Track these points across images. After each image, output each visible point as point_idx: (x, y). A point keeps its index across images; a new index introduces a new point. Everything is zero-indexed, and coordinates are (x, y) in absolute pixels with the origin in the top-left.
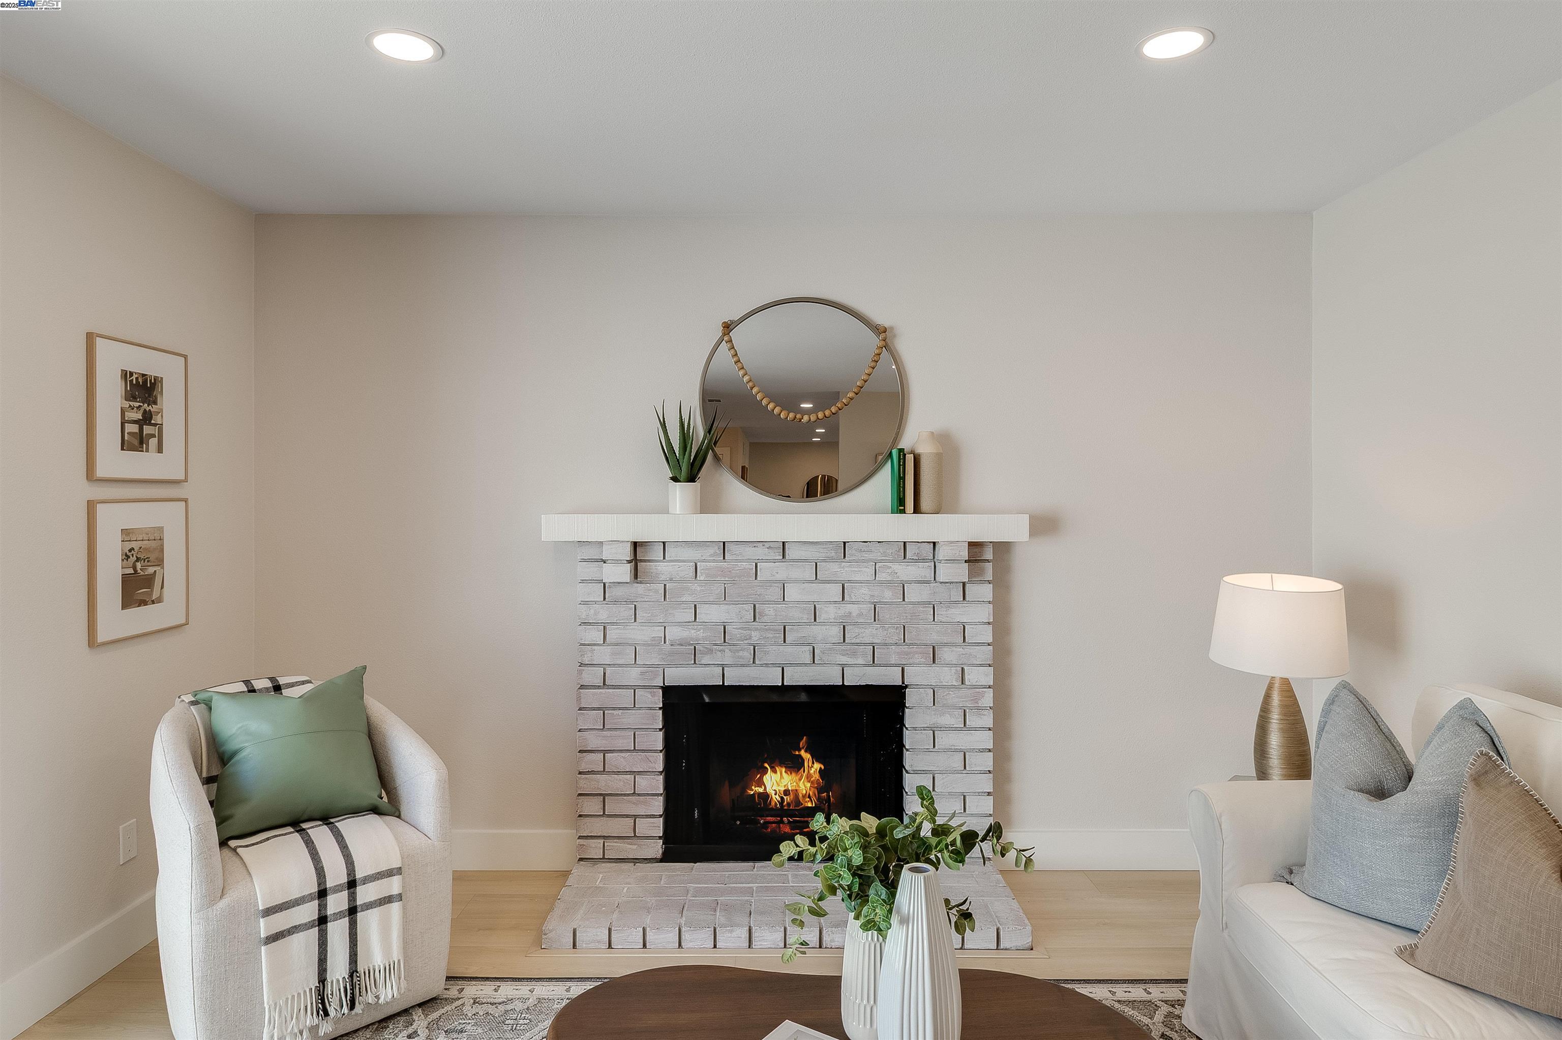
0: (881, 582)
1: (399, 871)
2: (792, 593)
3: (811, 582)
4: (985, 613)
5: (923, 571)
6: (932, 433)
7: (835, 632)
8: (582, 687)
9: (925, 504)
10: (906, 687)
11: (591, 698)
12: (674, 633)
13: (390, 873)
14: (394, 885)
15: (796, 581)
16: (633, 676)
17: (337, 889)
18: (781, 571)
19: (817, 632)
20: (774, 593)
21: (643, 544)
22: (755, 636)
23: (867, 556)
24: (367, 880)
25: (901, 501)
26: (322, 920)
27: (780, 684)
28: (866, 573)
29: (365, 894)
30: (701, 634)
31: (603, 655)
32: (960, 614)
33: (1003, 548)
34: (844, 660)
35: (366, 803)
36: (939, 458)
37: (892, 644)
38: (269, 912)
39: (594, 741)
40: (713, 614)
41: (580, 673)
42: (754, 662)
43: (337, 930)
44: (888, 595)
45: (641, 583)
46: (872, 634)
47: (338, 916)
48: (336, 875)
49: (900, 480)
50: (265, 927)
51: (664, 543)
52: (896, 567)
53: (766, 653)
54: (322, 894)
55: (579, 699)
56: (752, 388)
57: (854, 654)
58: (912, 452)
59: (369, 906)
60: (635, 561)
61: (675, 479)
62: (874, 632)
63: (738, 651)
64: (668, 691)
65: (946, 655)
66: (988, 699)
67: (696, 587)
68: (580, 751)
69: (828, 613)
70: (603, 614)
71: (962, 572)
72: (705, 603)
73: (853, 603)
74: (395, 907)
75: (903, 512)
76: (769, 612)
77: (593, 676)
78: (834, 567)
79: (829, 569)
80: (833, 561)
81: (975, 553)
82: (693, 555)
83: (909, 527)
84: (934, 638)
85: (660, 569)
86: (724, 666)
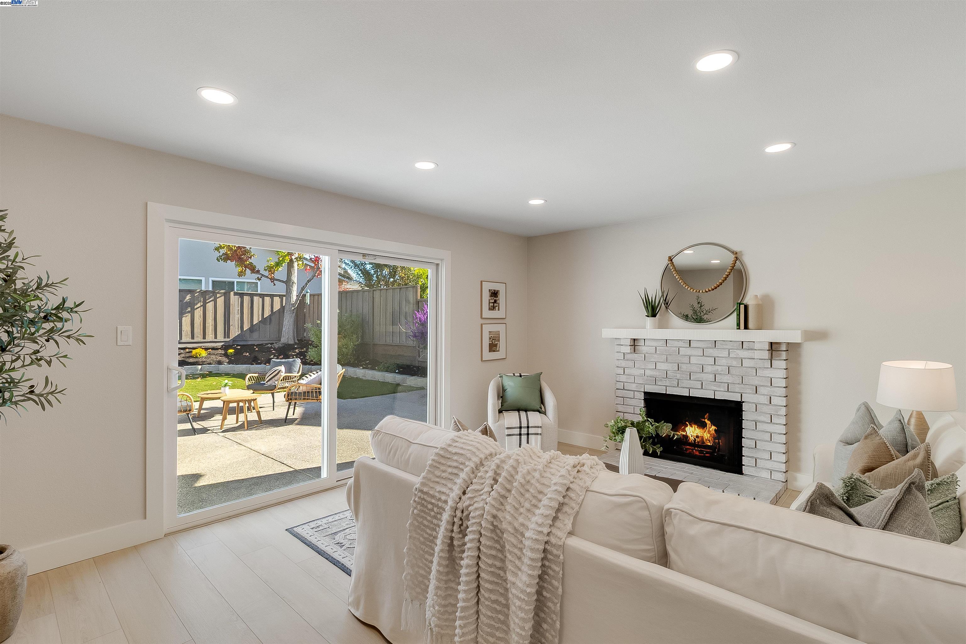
0: (732, 358)
1: (541, 427)
2: (693, 360)
3: (701, 356)
4: (783, 374)
7: (711, 377)
8: (617, 389)
9: (751, 325)
10: (743, 402)
11: (620, 393)
12: (648, 373)
13: (538, 427)
14: (539, 431)
15: (694, 356)
16: (633, 387)
17: (524, 427)
18: (689, 351)
19: (704, 376)
20: (686, 360)
21: (637, 339)
22: (678, 376)
23: (725, 347)
24: (532, 427)
25: (738, 325)
26: (520, 434)
27: (688, 395)
28: (725, 353)
29: (531, 431)
30: (658, 374)
31: (623, 378)
32: (769, 373)
33: (792, 345)
34: (715, 388)
35: (535, 408)
36: (758, 307)
37: (737, 384)
38: (508, 428)
39: (620, 408)
40: (662, 366)
41: (616, 384)
42: (678, 386)
43: (524, 438)
44: (734, 363)
45: (637, 353)
47: (524, 434)
48: (524, 424)
49: (739, 316)
50: (507, 432)
51: (644, 339)
52: (738, 351)
53: (683, 383)
54: (521, 428)
55: (616, 393)
56: (679, 281)
57: (719, 386)
59: (532, 434)
60: (634, 345)
61: (648, 316)
62: (728, 378)
63: (672, 381)
64: (646, 393)
65: (761, 390)
66: (783, 411)
67: (655, 356)
68: (617, 411)
69: (708, 369)
70: (624, 364)
71: (766, 355)
72: (660, 362)
73: (719, 365)
74: (539, 436)
75: (739, 329)
76: (684, 367)
77: (620, 386)
78: (711, 351)
79: (708, 352)
80: (710, 348)
81: (773, 347)
82: (655, 344)
83: (743, 335)
84: (756, 383)
85: (643, 349)
86: (666, 386)
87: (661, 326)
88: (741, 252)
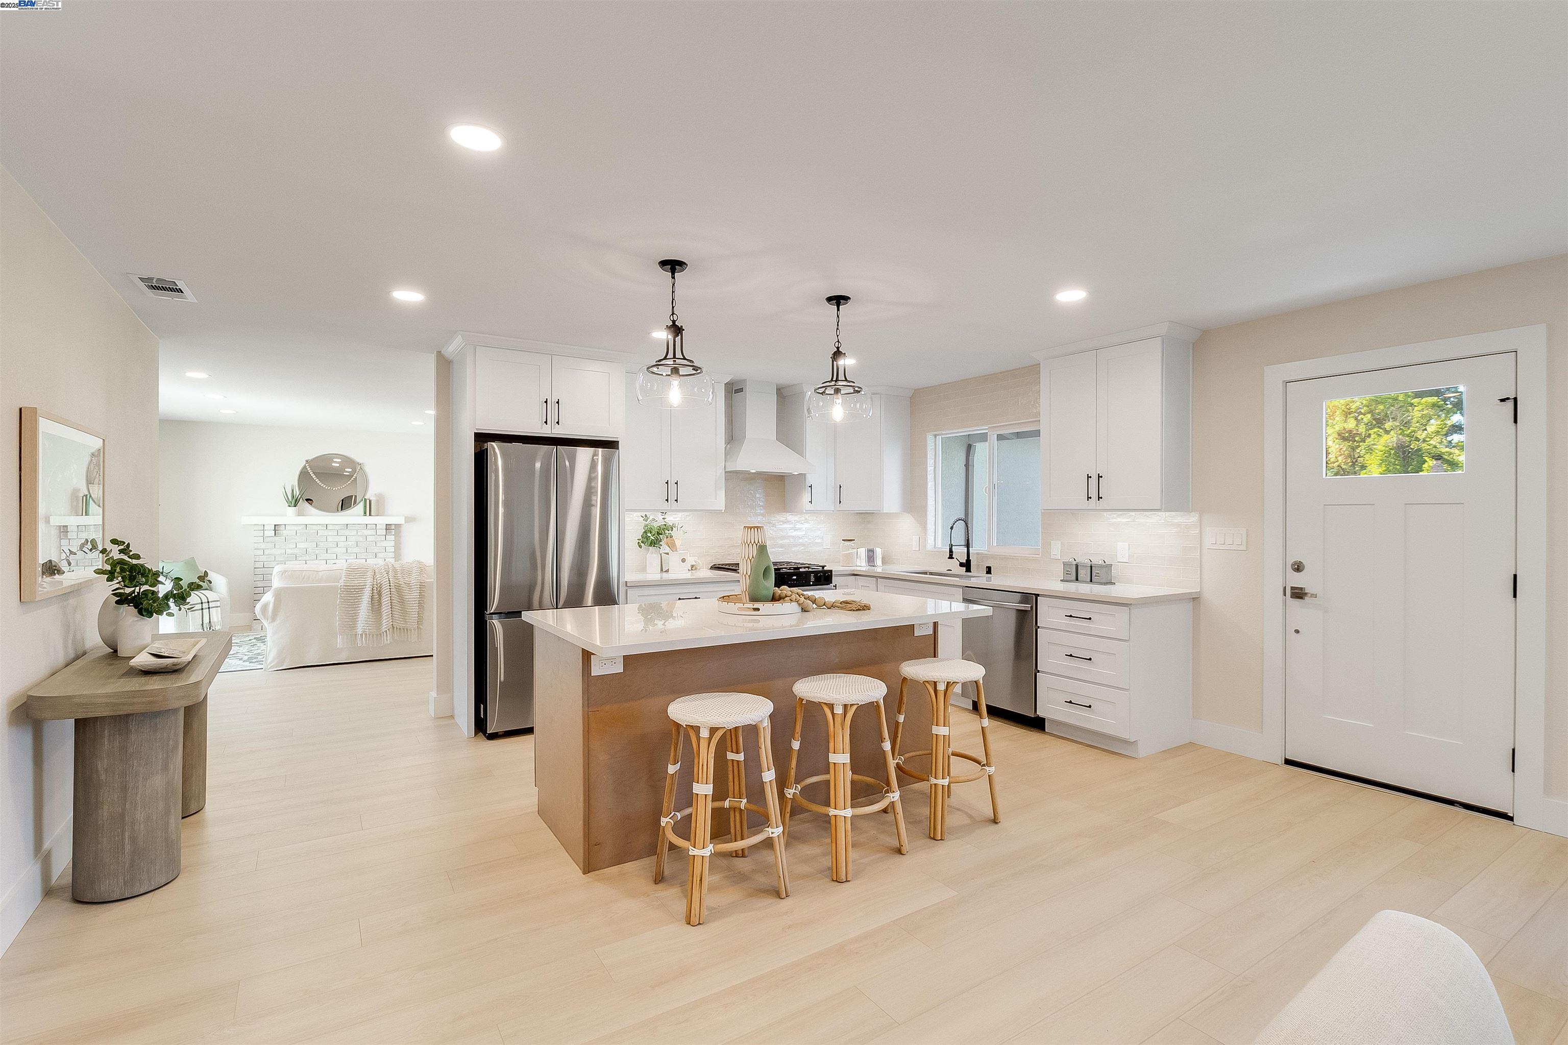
0: (359, 535)
1: (219, 601)
2: (330, 539)
4: (393, 543)
5: (373, 532)
6: (376, 494)
7: (344, 550)
8: (255, 568)
9: (372, 514)
11: (258, 571)
12: (289, 551)
13: (217, 601)
14: (218, 604)
15: (331, 536)
17: (205, 603)
18: (326, 533)
19: (337, 550)
20: (323, 539)
21: (278, 525)
22: (317, 552)
23: (354, 528)
24: (211, 602)
25: (365, 513)
26: (202, 609)
28: (354, 533)
29: (211, 605)
31: (263, 558)
32: (384, 544)
33: (398, 526)
34: (347, 558)
36: (378, 501)
37: (362, 553)
39: (260, 584)
41: (255, 564)
43: (206, 612)
44: (361, 539)
45: (277, 536)
46: (356, 550)
47: (206, 608)
49: (365, 507)
51: (285, 525)
52: (364, 531)
53: (321, 556)
54: (202, 603)
55: (254, 572)
58: (369, 499)
59: (212, 608)
60: (275, 530)
61: (289, 506)
65: (379, 555)
67: (296, 537)
69: (341, 544)
70: (263, 546)
71: (384, 532)
72: (300, 542)
73: (350, 541)
74: (219, 608)
75: (366, 516)
76: (322, 544)
77: (260, 565)
78: (344, 531)
79: (341, 532)
80: (344, 529)
81: (388, 527)
82: (295, 528)
83: (368, 520)
84: (376, 551)
85: (284, 532)
86: (306, 561)
87: (300, 514)
88: (363, 464)
